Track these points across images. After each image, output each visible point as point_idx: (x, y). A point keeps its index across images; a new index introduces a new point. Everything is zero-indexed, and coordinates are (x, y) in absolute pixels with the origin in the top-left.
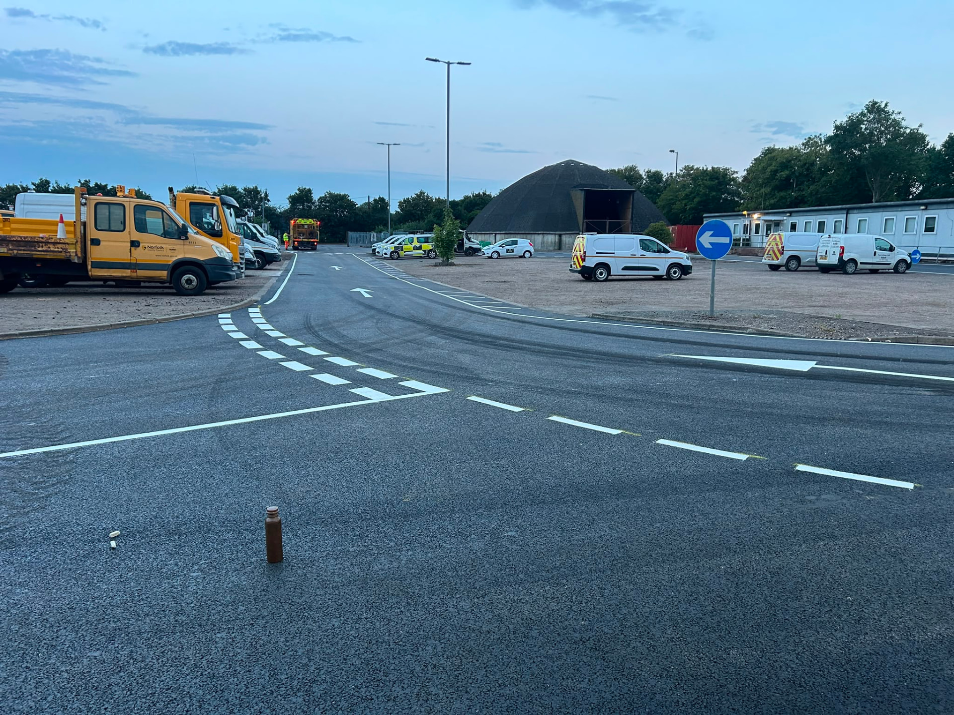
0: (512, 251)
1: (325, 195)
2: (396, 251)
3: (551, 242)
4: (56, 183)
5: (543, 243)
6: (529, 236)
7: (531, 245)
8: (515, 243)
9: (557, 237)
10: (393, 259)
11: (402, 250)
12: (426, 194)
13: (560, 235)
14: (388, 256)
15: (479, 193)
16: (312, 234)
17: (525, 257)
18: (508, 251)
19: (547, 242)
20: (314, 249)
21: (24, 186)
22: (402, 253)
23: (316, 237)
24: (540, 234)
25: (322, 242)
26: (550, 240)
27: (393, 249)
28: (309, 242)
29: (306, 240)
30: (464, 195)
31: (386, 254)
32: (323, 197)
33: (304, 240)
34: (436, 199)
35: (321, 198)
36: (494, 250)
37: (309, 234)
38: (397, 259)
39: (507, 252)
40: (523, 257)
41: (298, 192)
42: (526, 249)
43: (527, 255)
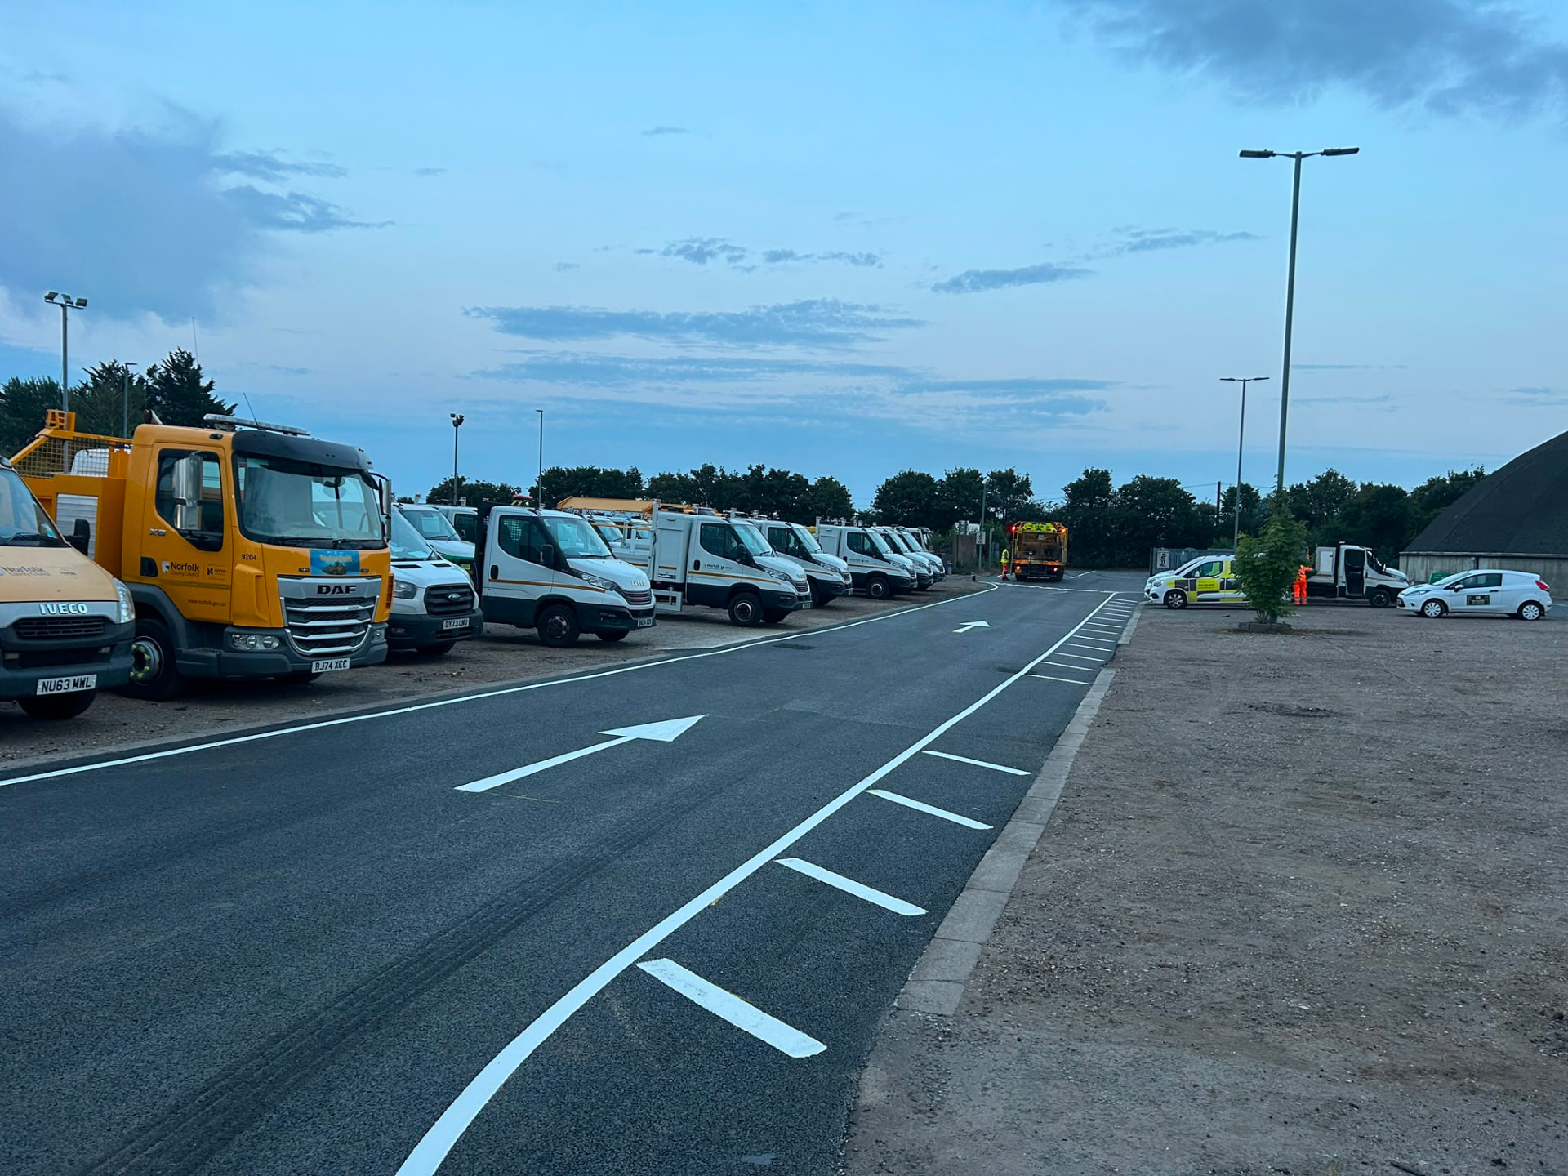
0: (1485, 600)
1: (1134, 482)
2: (1179, 590)
4: (722, 470)
6: (1539, 565)
7: (1543, 587)
8: (1496, 580)
10: (1170, 607)
11: (1193, 588)
12: (1339, 477)
14: (1161, 600)
15: (1466, 473)
16: (1051, 551)
17: (1523, 619)
18: (1471, 600)
20: (1056, 578)
21: (683, 475)
22: (1192, 596)
23: (1059, 559)
25: (1072, 565)
27: (1173, 587)
28: (1043, 567)
29: (1038, 562)
30: (1429, 477)
31: (1155, 596)
32: (1129, 485)
33: (1034, 562)
34: (1362, 486)
35: (1125, 487)
36: (1429, 596)
37: (1046, 552)
38: (1179, 608)
39: (1469, 603)
40: (1518, 616)
41: (1083, 477)
42: (1528, 597)
43: (1531, 614)
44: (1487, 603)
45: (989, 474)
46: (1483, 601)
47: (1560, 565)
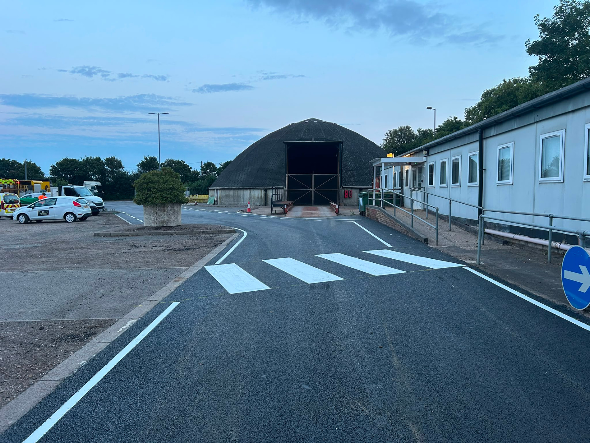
3: (258, 197)
5: (250, 198)
9: (263, 192)
13: (266, 190)
17: (66, 222)
18: (40, 213)
19: (254, 198)
24: (247, 189)
26: (256, 196)
39: (39, 215)
42: (68, 210)
43: (70, 219)
44: (48, 214)
45: (105, 159)
46: (46, 213)
47: (237, 192)
